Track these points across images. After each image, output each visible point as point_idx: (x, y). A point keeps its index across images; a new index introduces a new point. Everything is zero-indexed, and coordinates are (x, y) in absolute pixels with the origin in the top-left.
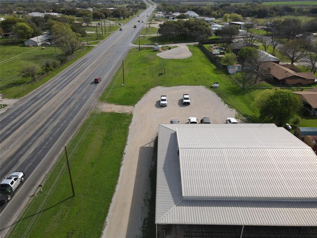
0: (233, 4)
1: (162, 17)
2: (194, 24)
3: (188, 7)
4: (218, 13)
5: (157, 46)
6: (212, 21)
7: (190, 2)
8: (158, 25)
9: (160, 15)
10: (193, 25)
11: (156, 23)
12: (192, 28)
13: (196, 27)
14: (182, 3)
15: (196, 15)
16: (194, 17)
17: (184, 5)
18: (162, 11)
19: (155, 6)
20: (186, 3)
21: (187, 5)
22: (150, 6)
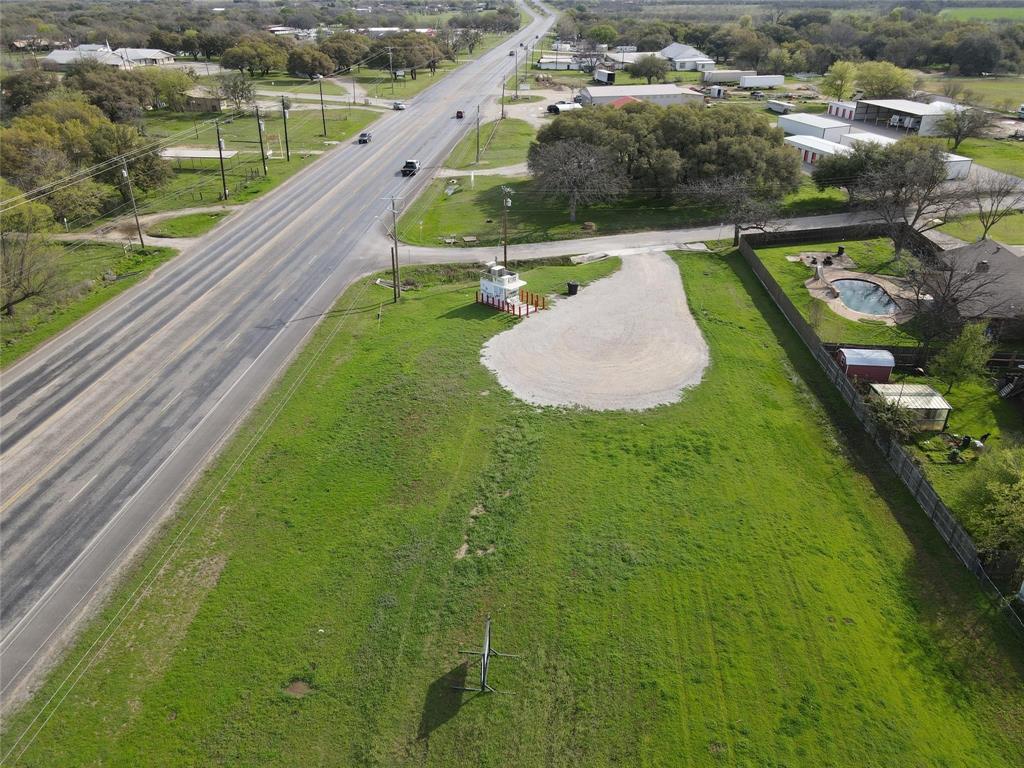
0: (836, 15)
1: (568, 69)
2: (711, 131)
3: (668, 25)
4: (792, 52)
5: (495, 284)
6: (771, 88)
7: (675, 6)
8: (542, 107)
9: (563, 59)
10: (704, 138)
11: (538, 99)
12: (697, 150)
13: (720, 145)
14: (647, 9)
15: (702, 59)
16: (695, 70)
17: (653, 16)
18: (573, 39)
19: (553, 18)
20: (661, 10)
21: (665, 18)
22: (533, 20)
